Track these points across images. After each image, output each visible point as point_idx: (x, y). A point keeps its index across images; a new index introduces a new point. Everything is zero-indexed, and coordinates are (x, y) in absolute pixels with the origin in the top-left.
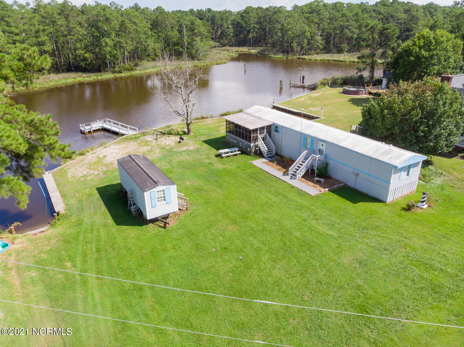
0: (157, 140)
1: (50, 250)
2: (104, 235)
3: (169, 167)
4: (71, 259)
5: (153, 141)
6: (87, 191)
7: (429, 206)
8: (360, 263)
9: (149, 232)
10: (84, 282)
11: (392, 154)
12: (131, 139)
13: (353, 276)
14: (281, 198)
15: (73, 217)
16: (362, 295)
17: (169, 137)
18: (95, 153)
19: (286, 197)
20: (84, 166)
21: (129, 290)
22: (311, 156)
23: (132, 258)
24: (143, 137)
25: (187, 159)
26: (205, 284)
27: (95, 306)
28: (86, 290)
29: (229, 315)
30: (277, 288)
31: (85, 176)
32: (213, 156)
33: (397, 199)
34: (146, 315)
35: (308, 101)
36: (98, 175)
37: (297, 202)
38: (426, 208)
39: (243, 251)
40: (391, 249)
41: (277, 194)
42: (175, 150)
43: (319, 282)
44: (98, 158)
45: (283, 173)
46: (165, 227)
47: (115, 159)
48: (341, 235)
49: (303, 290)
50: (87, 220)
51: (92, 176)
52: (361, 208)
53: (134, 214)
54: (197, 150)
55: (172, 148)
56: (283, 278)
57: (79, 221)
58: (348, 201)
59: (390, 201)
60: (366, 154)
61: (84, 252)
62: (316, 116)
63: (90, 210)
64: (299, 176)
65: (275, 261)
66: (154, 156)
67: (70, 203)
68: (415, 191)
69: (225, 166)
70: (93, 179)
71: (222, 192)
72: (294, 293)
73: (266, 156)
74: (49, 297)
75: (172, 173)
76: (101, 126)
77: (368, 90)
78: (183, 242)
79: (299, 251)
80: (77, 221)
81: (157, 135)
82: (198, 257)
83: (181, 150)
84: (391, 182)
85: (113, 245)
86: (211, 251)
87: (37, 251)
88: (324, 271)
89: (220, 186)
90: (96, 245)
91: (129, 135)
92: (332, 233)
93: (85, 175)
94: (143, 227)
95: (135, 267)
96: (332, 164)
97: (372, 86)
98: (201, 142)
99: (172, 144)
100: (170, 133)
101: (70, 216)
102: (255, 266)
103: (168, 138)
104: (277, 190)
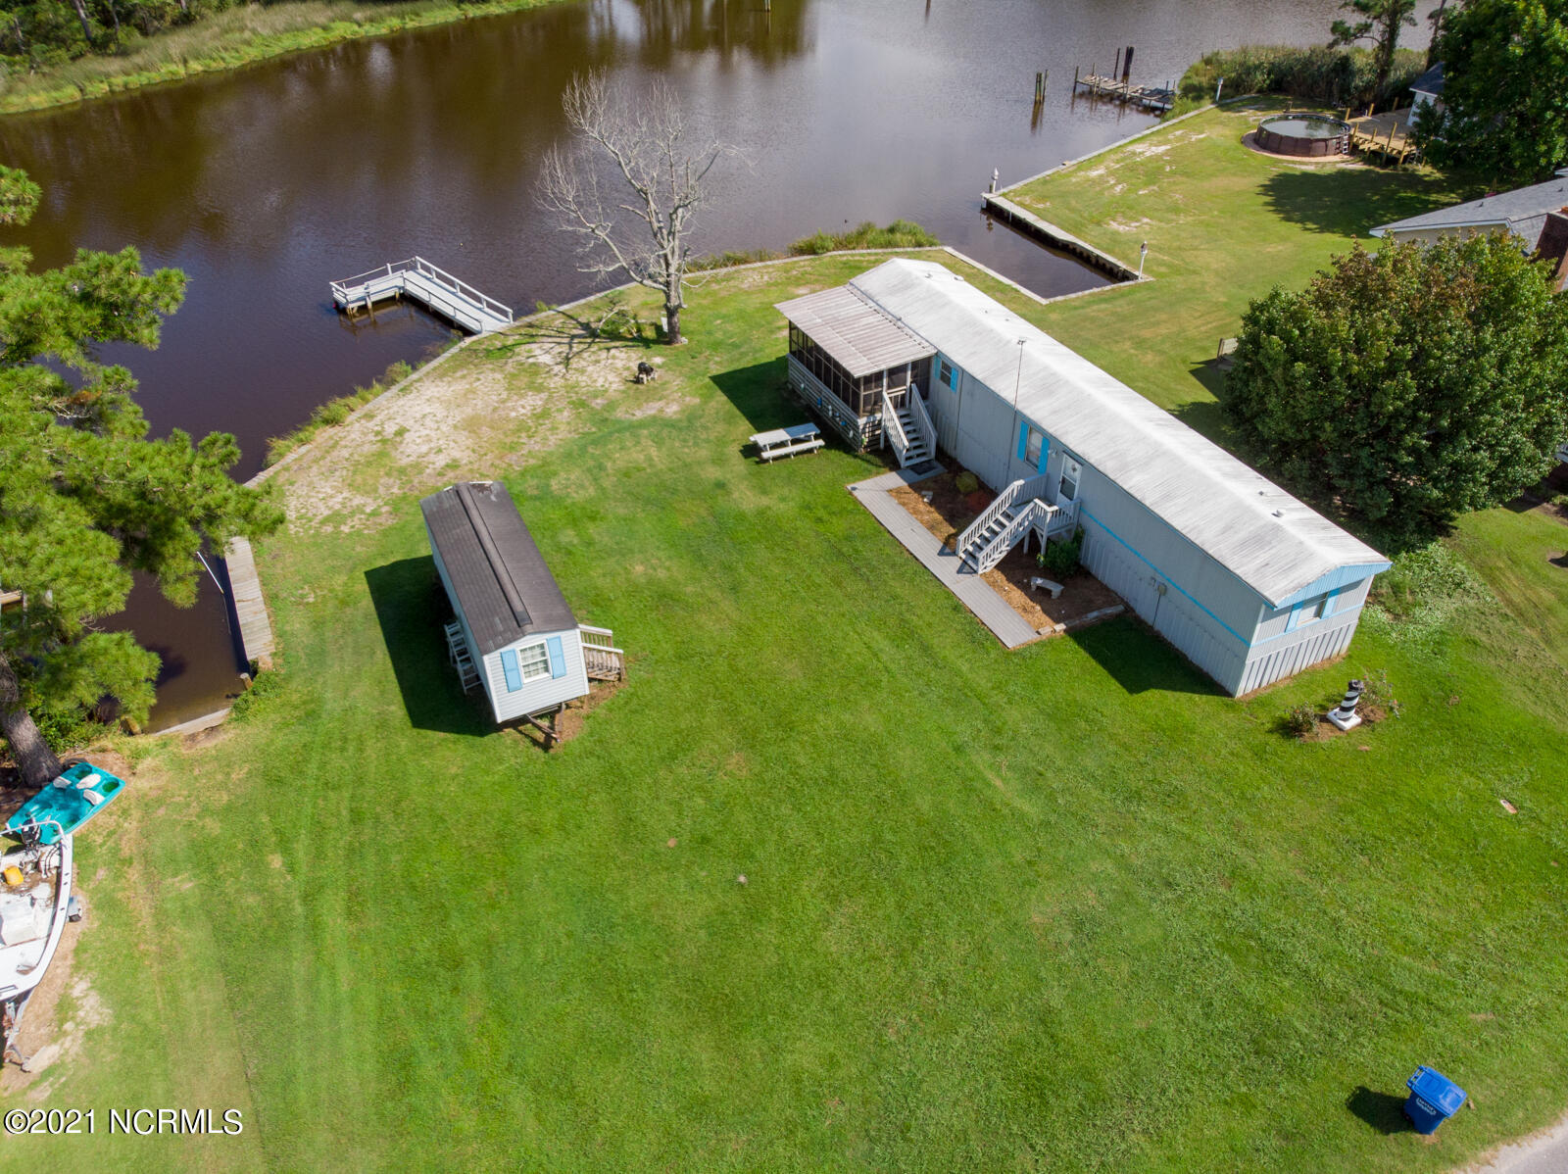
0: (567, 365)
1: (229, 808)
2: (376, 763)
3: (592, 491)
4: (284, 845)
5: (557, 368)
6: (339, 580)
7: (1366, 721)
8: (1078, 927)
9: (501, 761)
10: (314, 928)
11: (1273, 551)
12: (488, 352)
13: (1043, 974)
14: (910, 652)
15: (293, 685)
16: (1046, 1042)
17: (608, 349)
18: (369, 416)
19: (926, 649)
20: (337, 473)
21: (428, 963)
22: (1032, 505)
23: (444, 852)
24: (527, 347)
25: (651, 459)
26: (629, 964)
27: (336, 1007)
28: (318, 953)
29: (673, 1071)
30: (818, 994)
31: (336, 518)
32: (734, 450)
33: (1273, 685)
34: (462, 1049)
35: (1118, 183)
36: (375, 513)
37: (959, 673)
38: (1353, 728)
39: (753, 856)
40: (1185, 884)
41: (905, 633)
42: (620, 413)
43: (941, 983)
44: (379, 438)
45: (939, 545)
46: (546, 746)
47: (432, 445)
48: (1053, 818)
49: (889, 1007)
50: (332, 702)
51: (356, 522)
52: (1148, 712)
53: (465, 688)
54: (689, 423)
55: (611, 405)
56: (844, 961)
57: (312, 701)
58: (1113, 681)
59: (1249, 690)
60: (1192, 536)
61: (319, 822)
62: (1123, 265)
63: (342, 659)
64: (988, 564)
65: (834, 899)
66: (552, 440)
67: (287, 628)
68: (1343, 652)
69: (765, 501)
70: (359, 533)
71: (735, 616)
72: (862, 1018)
73: (903, 463)
74: (224, 966)
75: (598, 523)
76: (400, 288)
77: (1351, 137)
78: (590, 808)
79: (910, 869)
80: (304, 703)
81: (573, 337)
82: (622, 868)
83: (639, 414)
84: (1254, 642)
85: (398, 802)
86: (660, 848)
87: (195, 808)
88: (967, 946)
89: (734, 589)
90: (353, 797)
91: (484, 334)
92: (1026, 808)
93: (337, 514)
94: (486, 738)
95: (448, 887)
96: (1096, 535)
97: (1374, 113)
98: (708, 380)
99: (615, 386)
100: (614, 336)
101: (288, 678)
102: (775, 913)
103: (604, 354)
104: (907, 616)
